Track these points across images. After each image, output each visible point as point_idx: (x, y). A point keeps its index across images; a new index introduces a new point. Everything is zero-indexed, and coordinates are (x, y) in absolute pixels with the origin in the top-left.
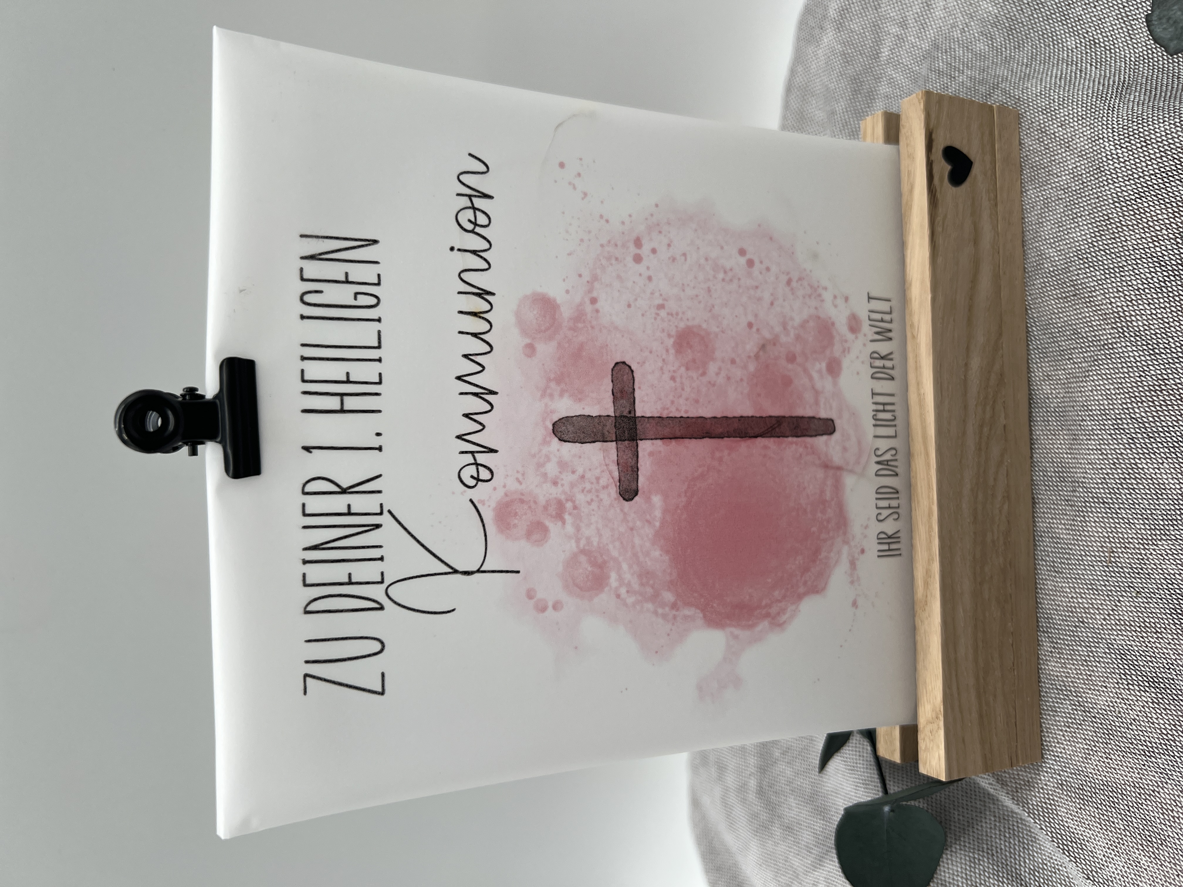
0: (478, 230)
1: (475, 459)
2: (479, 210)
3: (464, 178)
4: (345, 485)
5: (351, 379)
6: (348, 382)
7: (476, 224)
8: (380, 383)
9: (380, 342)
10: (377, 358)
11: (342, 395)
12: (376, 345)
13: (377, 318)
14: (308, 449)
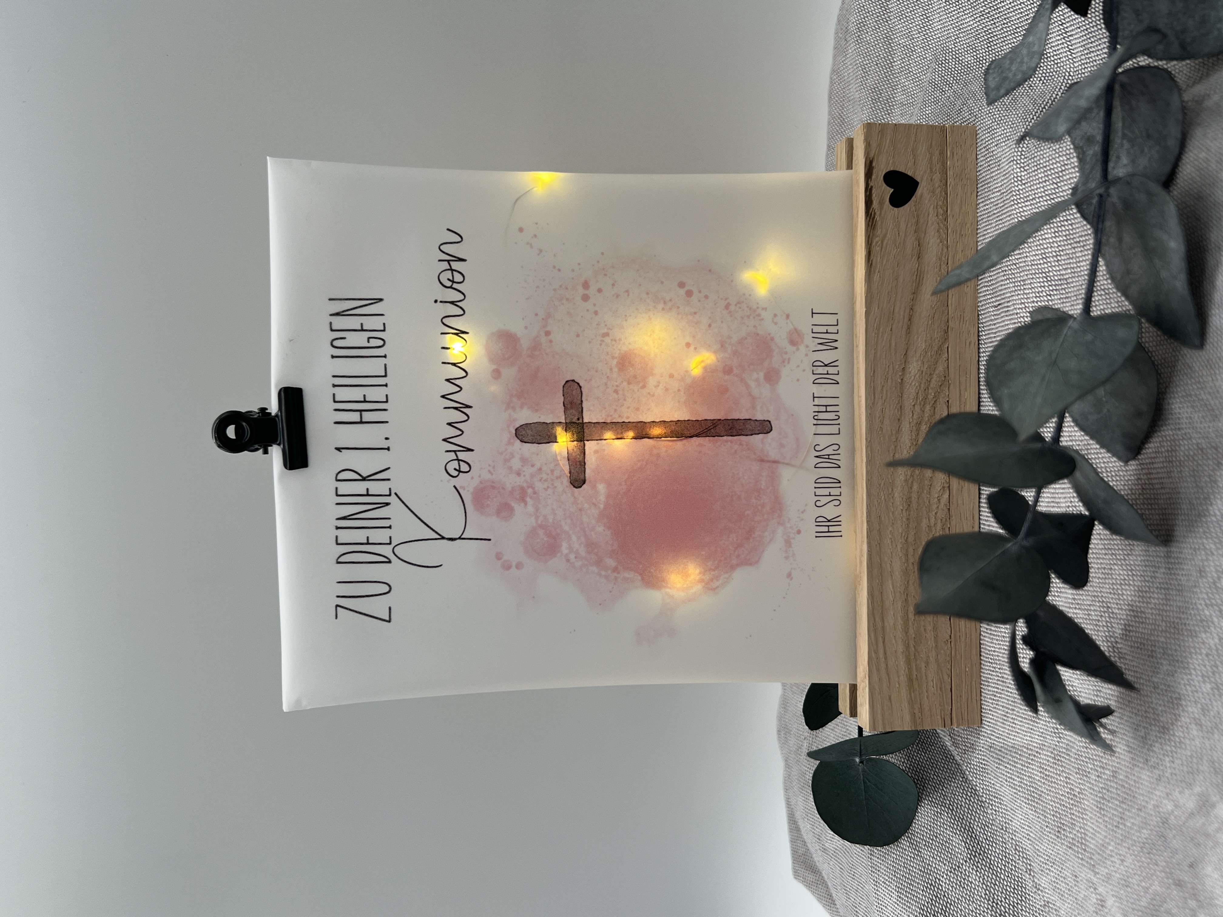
0: (455, 286)
1: (457, 456)
2: (456, 271)
3: (444, 248)
4: (365, 475)
5: (367, 400)
6: (365, 401)
7: (453, 282)
8: (387, 402)
9: (386, 372)
10: (384, 384)
11: (361, 411)
12: (384, 374)
13: (383, 355)
14: (339, 449)
